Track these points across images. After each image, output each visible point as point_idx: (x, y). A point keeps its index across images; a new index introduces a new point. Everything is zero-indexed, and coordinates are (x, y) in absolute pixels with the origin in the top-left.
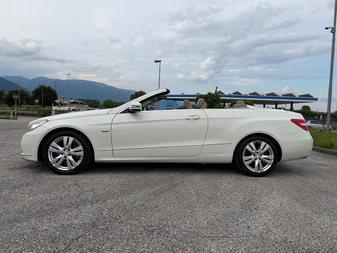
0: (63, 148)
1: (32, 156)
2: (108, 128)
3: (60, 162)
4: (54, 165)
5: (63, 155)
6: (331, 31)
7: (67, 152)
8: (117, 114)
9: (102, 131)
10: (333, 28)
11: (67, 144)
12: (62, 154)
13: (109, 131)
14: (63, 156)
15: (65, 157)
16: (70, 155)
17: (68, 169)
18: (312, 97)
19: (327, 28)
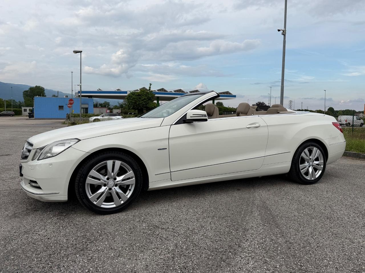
0: (107, 177)
1: (59, 193)
2: (164, 144)
3: (103, 197)
4: (95, 203)
5: (106, 187)
6: (282, 33)
7: (113, 182)
8: (171, 125)
9: (158, 149)
10: (284, 30)
11: (113, 171)
12: (105, 185)
13: (166, 149)
14: (106, 189)
15: (110, 189)
16: (116, 185)
17: (114, 206)
18: (231, 94)
19: (279, 30)
